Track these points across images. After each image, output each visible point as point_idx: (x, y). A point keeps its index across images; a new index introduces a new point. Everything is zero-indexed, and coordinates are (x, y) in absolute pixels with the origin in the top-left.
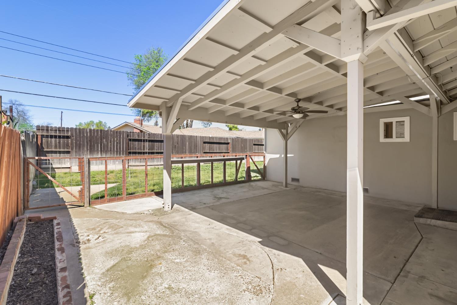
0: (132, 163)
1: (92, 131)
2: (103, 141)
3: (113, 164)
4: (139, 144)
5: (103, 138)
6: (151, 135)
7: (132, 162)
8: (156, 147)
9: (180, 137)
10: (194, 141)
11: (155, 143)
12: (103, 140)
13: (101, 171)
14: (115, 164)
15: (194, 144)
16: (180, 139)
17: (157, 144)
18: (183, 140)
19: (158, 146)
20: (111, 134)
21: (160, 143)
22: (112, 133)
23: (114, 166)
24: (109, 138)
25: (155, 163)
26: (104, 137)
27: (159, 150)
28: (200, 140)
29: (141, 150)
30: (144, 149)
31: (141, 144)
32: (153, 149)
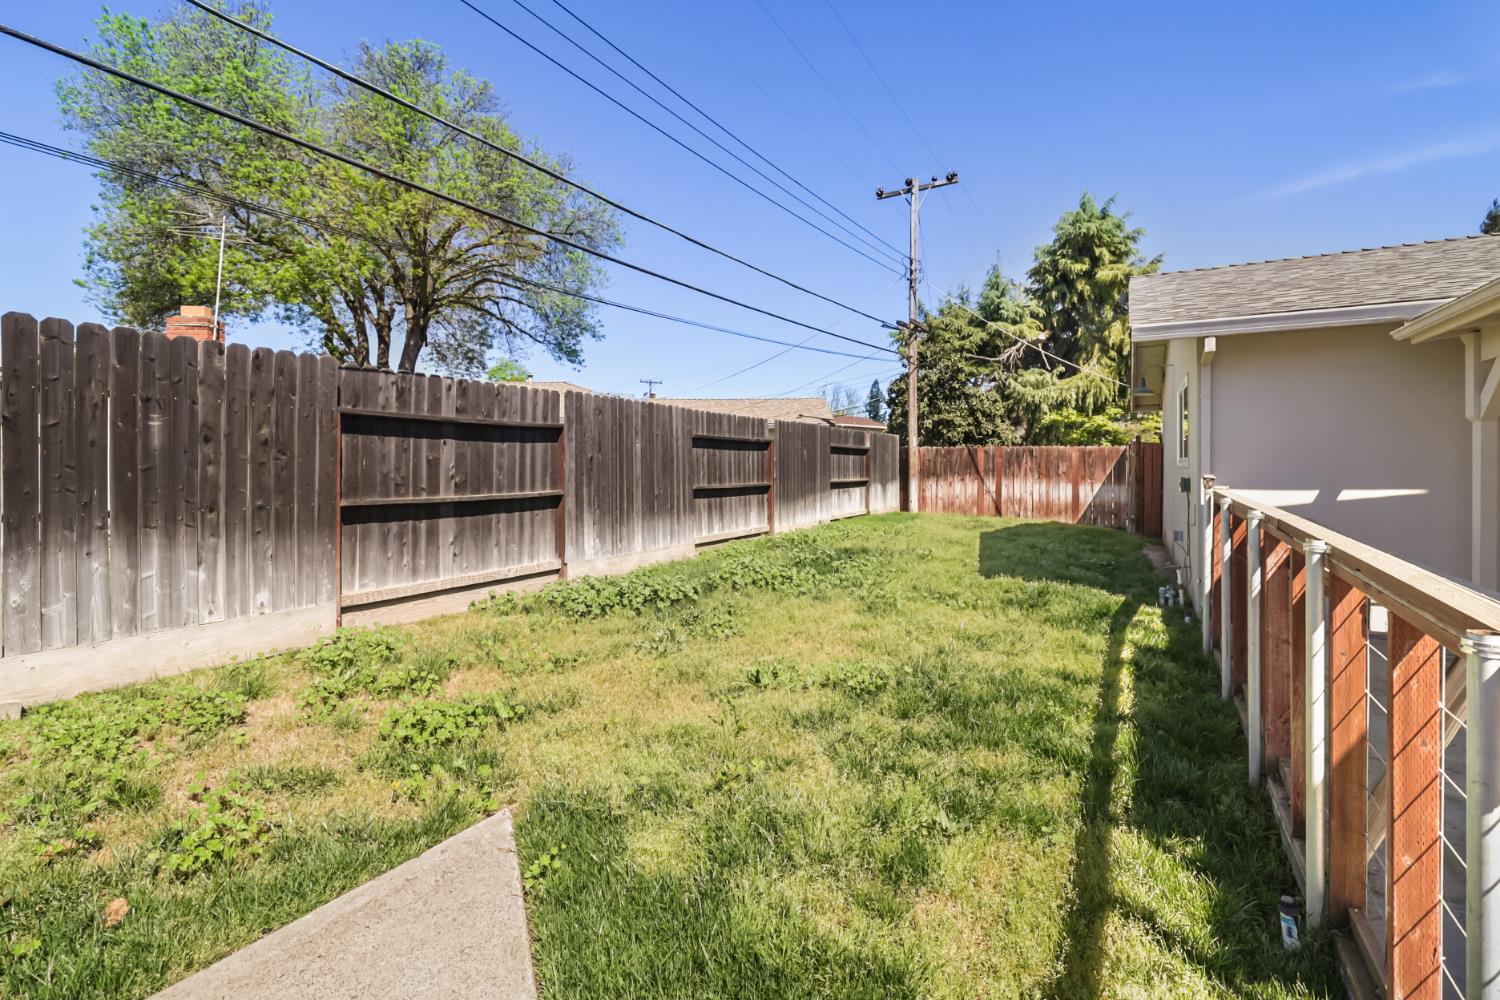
0: (362, 586)
1: (40, 338)
2: (147, 429)
3: (230, 612)
4: (406, 450)
5: (147, 400)
6: (471, 393)
7: (363, 573)
8: (500, 468)
9: (608, 405)
10: (659, 432)
11: (495, 444)
12: (147, 418)
13: (196, 672)
14: (244, 611)
15: (660, 448)
16: (608, 417)
17: (501, 452)
18: (621, 425)
19: (505, 466)
20: (219, 372)
21: (518, 445)
22: (222, 364)
23: (239, 623)
24: (194, 403)
25: (496, 570)
26: (156, 394)
27: (511, 488)
28: (683, 430)
29: (417, 491)
30: (434, 488)
31: (417, 449)
32: (483, 480)
